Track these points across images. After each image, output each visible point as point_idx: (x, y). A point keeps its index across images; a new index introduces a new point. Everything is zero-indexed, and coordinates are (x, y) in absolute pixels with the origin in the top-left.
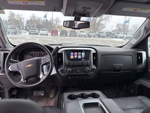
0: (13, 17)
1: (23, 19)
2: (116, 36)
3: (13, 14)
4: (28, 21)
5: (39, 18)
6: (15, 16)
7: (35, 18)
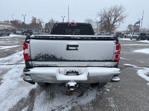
0: (35, 21)
1: (43, 22)
2: (125, 36)
3: (35, 18)
4: (46, 24)
5: (56, 22)
6: (36, 20)
7: (53, 21)
